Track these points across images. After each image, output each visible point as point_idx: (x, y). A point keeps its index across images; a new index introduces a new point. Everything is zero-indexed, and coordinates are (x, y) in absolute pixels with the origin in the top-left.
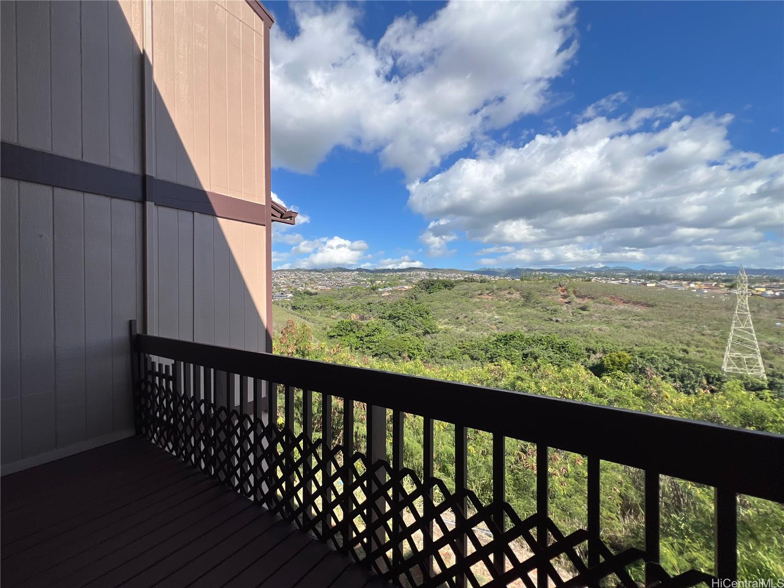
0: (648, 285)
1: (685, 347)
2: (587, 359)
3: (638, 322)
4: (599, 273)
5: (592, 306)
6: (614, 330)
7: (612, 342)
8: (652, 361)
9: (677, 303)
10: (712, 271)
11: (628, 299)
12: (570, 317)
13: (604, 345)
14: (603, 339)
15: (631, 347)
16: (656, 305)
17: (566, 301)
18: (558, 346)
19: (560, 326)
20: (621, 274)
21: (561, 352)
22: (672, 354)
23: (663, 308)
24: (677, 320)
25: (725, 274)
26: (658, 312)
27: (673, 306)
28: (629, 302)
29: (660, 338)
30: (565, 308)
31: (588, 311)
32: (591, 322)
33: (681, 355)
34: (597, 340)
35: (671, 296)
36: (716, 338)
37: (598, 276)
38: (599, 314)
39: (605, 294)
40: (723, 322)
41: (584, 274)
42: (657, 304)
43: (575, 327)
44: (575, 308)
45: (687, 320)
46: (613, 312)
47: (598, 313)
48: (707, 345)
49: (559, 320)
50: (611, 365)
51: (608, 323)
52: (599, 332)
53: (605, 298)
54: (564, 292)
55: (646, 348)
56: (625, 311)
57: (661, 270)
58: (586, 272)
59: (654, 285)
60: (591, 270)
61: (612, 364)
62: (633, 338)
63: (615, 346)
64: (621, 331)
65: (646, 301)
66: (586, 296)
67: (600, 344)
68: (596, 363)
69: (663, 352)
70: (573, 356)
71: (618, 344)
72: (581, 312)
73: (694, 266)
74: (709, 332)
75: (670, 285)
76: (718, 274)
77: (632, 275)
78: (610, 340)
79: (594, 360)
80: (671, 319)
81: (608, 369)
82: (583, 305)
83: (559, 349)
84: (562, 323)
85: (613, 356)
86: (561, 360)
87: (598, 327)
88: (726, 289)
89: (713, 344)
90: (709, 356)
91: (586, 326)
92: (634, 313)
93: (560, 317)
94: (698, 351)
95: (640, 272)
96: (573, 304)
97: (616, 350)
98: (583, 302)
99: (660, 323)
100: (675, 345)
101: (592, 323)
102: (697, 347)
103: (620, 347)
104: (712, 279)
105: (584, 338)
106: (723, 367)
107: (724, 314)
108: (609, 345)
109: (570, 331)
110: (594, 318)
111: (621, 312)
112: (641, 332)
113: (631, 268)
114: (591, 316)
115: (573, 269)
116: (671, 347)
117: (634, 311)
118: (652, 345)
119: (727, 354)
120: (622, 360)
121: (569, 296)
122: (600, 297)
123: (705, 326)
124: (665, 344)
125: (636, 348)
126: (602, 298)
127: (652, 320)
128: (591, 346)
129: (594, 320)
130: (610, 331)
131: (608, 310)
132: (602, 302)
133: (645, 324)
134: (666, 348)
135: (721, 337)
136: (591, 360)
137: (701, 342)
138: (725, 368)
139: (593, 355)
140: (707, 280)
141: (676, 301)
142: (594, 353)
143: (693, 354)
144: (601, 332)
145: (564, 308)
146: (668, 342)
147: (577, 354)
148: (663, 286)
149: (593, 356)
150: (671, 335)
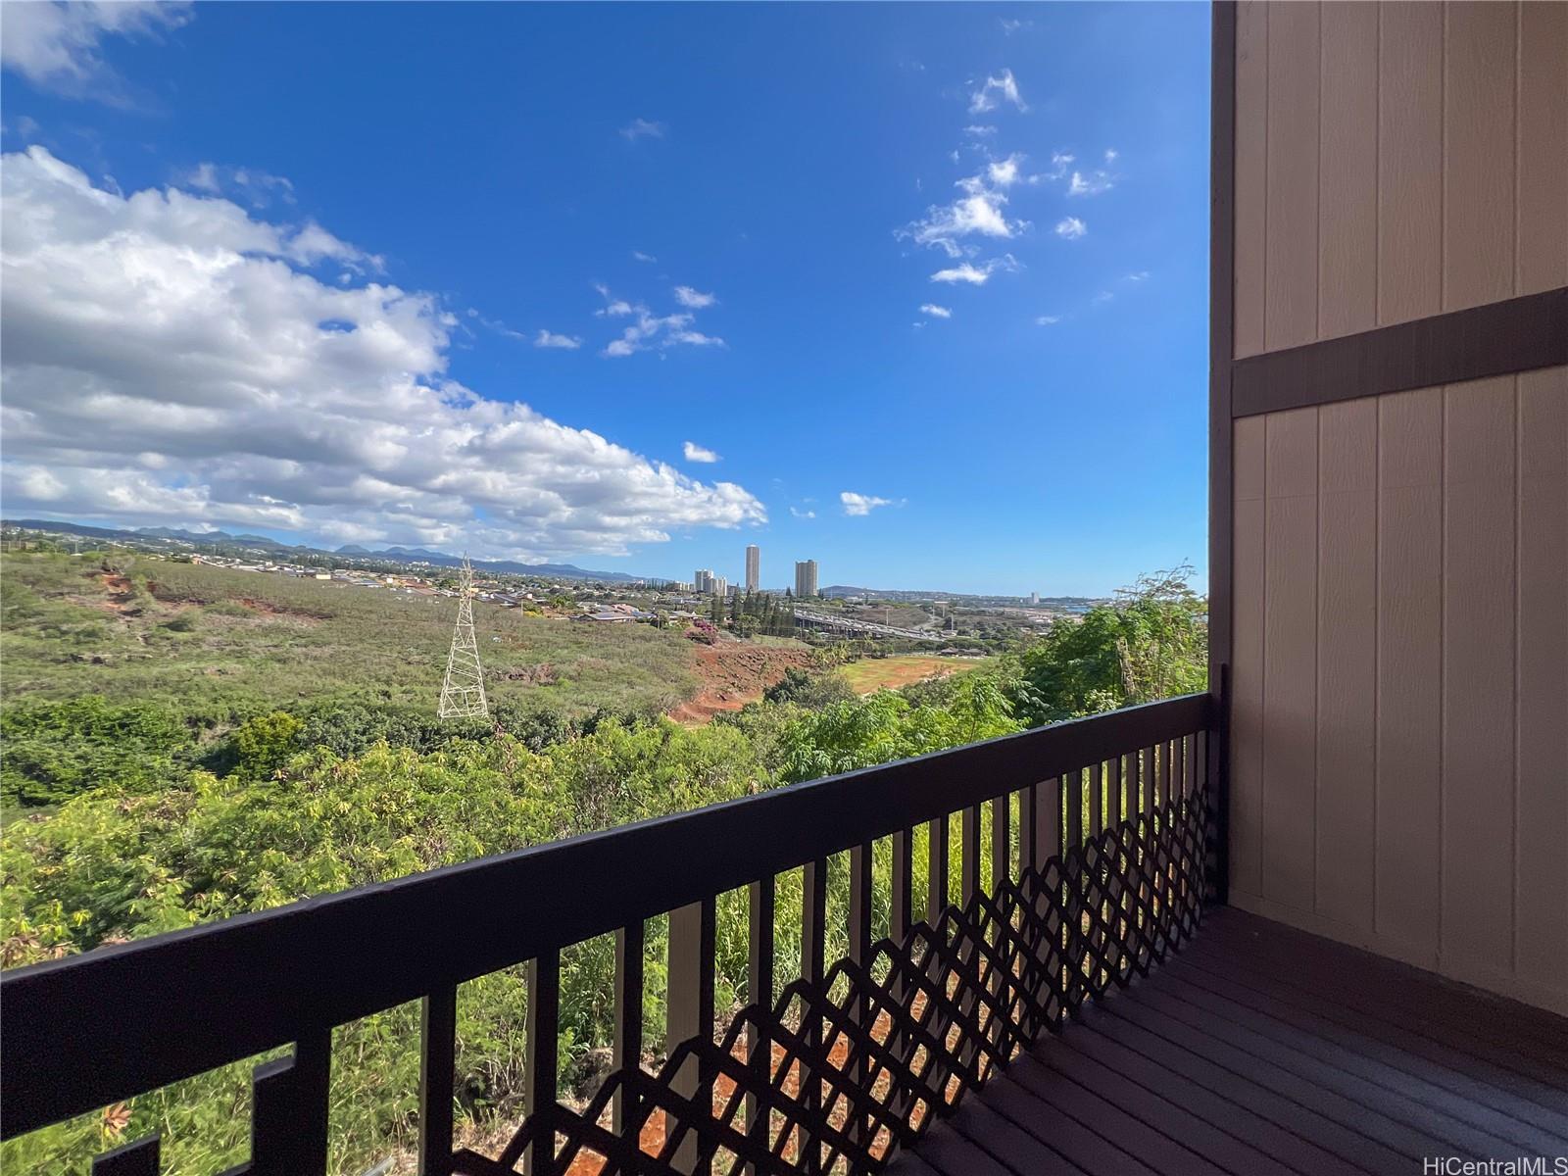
0: (319, 577)
1: (385, 688)
2: (193, 743)
3: (304, 649)
4: (203, 545)
5: (201, 619)
6: (253, 669)
7: (251, 696)
8: (335, 721)
9: (371, 612)
10: (410, 558)
11: (284, 603)
12: (139, 648)
13: (235, 705)
14: (229, 693)
15: (291, 701)
16: (336, 616)
17: (124, 608)
18: (108, 724)
19: (107, 673)
20: (255, 551)
21: (117, 738)
22: (366, 703)
23: (349, 620)
24: (371, 641)
25: (427, 563)
26: (340, 627)
27: (364, 617)
28: (284, 610)
29: (344, 677)
30: (124, 628)
31: (190, 630)
32: (198, 655)
33: (380, 702)
34: (214, 695)
35: (361, 598)
36: (427, 666)
37: (202, 551)
38: (219, 638)
39: (231, 593)
40: (435, 641)
41: (164, 544)
42: (339, 612)
43: (155, 671)
44: (154, 626)
45: (386, 640)
46: (251, 631)
47: (215, 636)
48: (415, 680)
49: (102, 656)
50: (254, 746)
51: (240, 656)
52: (218, 677)
53: (232, 603)
54: (118, 586)
55: (321, 698)
56: (278, 630)
57: (333, 549)
58: (169, 541)
59: (328, 577)
60: (182, 536)
61: (257, 743)
62: (294, 682)
63: (259, 703)
64: (270, 670)
65: (318, 607)
66: (185, 598)
67: (222, 704)
68: (217, 748)
69: (352, 701)
70: (154, 741)
71: (265, 698)
72: (170, 633)
73: (385, 548)
74: (417, 658)
75: (355, 577)
76: (419, 564)
77: (279, 555)
78: (249, 692)
79: (208, 741)
80: (362, 641)
81: (248, 754)
82: (175, 619)
83: (110, 732)
84: (114, 665)
85: (260, 725)
86: (120, 759)
87: (216, 667)
88: (435, 588)
89: (422, 677)
90: (419, 698)
91: (184, 667)
92: (296, 632)
93: (105, 649)
94: (403, 692)
95: (295, 551)
96: (148, 615)
97: (262, 712)
98: (175, 612)
99: (343, 648)
100: (368, 685)
101: (200, 657)
102: (402, 685)
103: (269, 703)
104: (411, 571)
105: (181, 696)
106: (439, 712)
107: (437, 628)
108: (245, 702)
109: (141, 683)
110: (205, 648)
111: (267, 632)
112: (308, 668)
113: (276, 540)
114: (196, 642)
115: (132, 529)
116: (364, 691)
117: (296, 627)
118: (330, 692)
119: (446, 689)
120: (279, 728)
121: (134, 597)
122: (219, 599)
123: (411, 649)
124: (356, 688)
125: (301, 702)
126: (224, 602)
127: (330, 644)
128: (201, 711)
129: (204, 652)
130: (246, 673)
131: (239, 628)
132: (224, 610)
133: (317, 652)
134: (355, 694)
135: (433, 665)
136: (200, 743)
137: (407, 676)
138: (442, 713)
139: (208, 731)
140: (406, 572)
141: (370, 608)
142: (210, 725)
143: (398, 699)
144: (223, 676)
145: (120, 626)
146: (357, 683)
147: (164, 735)
148: (345, 581)
149: (206, 734)
150: (361, 670)
